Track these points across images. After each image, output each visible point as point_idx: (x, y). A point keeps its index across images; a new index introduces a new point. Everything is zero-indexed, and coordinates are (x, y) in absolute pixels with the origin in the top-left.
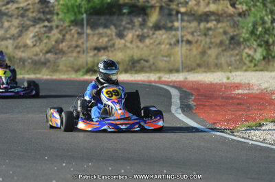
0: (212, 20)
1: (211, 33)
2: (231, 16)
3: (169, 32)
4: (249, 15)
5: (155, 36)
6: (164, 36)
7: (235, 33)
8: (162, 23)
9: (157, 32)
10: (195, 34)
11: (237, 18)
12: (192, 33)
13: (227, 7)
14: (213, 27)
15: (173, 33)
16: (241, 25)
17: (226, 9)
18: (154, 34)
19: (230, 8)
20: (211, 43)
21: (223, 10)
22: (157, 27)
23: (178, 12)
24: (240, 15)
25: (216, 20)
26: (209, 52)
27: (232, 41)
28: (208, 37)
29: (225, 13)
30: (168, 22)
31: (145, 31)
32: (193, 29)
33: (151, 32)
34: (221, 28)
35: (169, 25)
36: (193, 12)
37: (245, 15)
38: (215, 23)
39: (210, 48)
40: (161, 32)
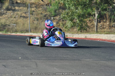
0: (34, 7)
1: (34, 13)
2: (43, 5)
3: (14, 12)
4: (51, 5)
5: (7, 13)
6: (12, 14)
7: (46, 14)
8: (10, 7)
9: (8, 12)
10: (27, 13)
11: (45, 7)
12: (25, 13)
13: (40, 1)
14: (35, 10)
15: (16, 12)
16: (48, 10)
17: (40, 2)
18: (6, 12)
19: (41, 1)
20: (35, 18)
21: (38, 2)
22: (8, 9)
23: (17, 3)
24: (47, 5)
25: (36, 7)
26: (35, 22)
27: (45, 18)
28: (33, 15)
29: (40, 4)
30: (12, 7)
31: (2, 11)
32: (25, 11)
33: (5, 12)
34: (39, 11)
35: (13, 8)
36: (24, 3)
37: (49, 5)
38: (35, 8)
39: (34, 20)
40: (10, 12)
